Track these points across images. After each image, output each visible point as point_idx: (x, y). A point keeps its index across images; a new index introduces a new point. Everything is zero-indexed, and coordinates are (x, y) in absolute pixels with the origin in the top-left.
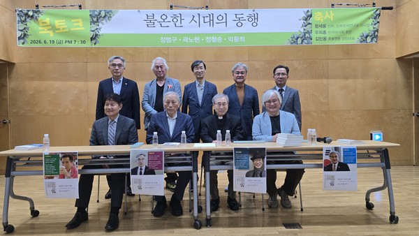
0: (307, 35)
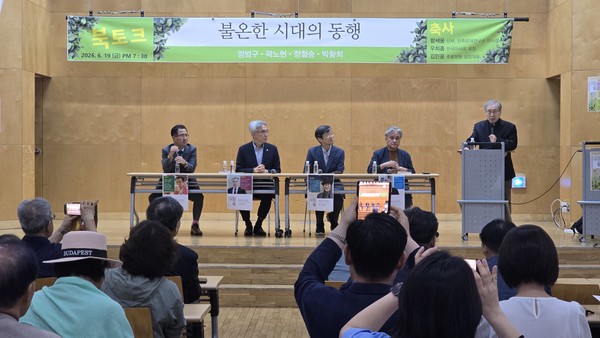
0: (421, 51)
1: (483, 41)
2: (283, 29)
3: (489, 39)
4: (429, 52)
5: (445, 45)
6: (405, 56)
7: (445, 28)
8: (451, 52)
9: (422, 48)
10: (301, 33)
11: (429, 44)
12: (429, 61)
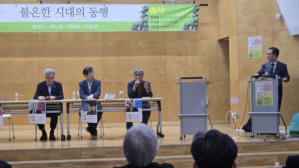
0: (145, 24)
1: (182, 18)
2: (60, 11)
3: (185, 17)
4: (150, 24)
5: (159, 20)
6: (135, 27)
7: (159, 10)
8: (163, 24)
9: (145, 22)
10: (72, 13)
11: (150, 20)
12: (150, 29)
